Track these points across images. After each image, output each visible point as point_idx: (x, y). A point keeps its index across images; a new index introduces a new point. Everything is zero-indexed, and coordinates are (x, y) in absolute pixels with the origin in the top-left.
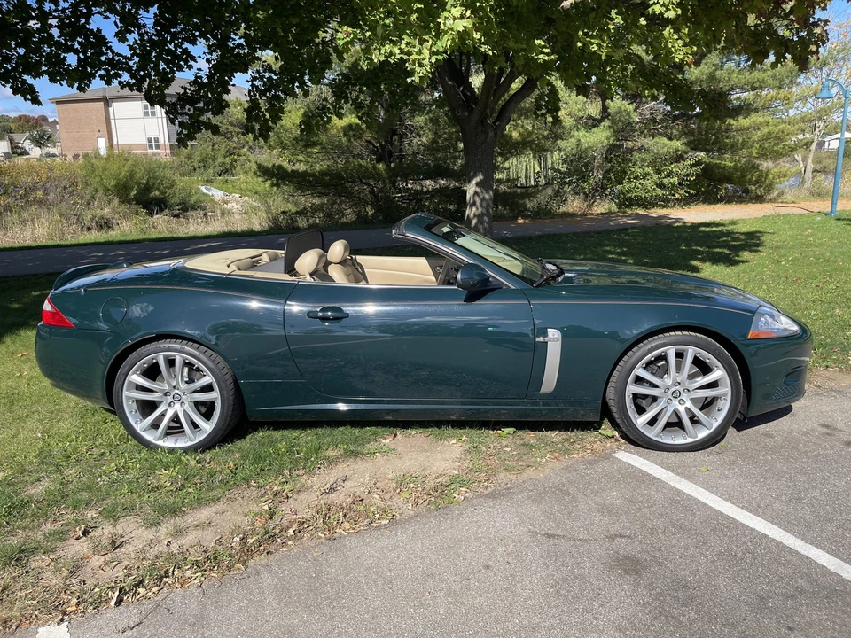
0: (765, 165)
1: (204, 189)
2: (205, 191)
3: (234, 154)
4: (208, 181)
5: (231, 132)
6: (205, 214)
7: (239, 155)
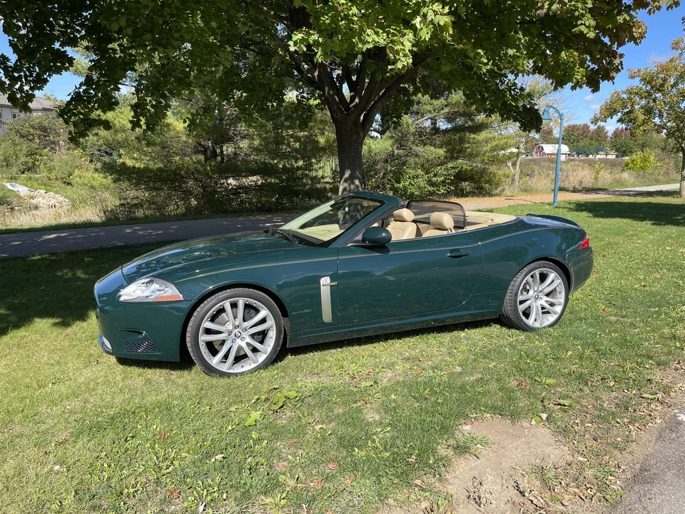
0: (493, 169)
1: (9, 186)
2: (10, 187)
3: (36, 154)
4: (12, 179)
5: (33, 135)
6: (12, 209)
7: (41, 155)
